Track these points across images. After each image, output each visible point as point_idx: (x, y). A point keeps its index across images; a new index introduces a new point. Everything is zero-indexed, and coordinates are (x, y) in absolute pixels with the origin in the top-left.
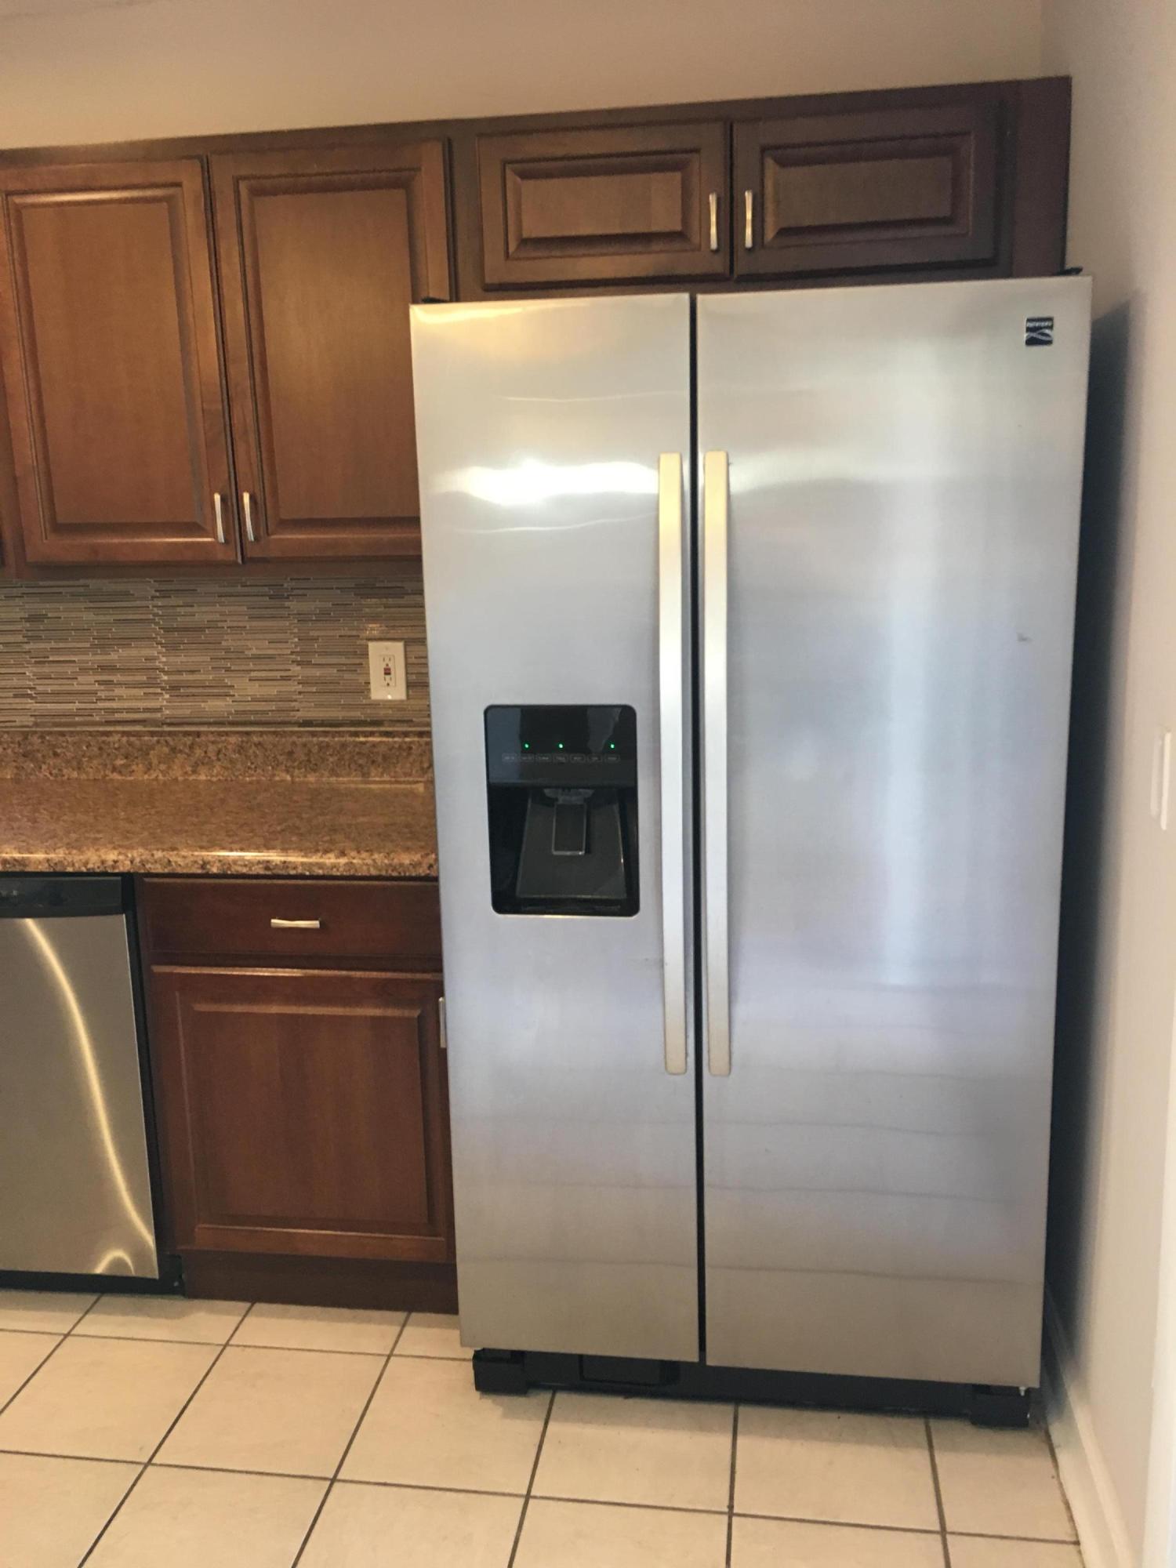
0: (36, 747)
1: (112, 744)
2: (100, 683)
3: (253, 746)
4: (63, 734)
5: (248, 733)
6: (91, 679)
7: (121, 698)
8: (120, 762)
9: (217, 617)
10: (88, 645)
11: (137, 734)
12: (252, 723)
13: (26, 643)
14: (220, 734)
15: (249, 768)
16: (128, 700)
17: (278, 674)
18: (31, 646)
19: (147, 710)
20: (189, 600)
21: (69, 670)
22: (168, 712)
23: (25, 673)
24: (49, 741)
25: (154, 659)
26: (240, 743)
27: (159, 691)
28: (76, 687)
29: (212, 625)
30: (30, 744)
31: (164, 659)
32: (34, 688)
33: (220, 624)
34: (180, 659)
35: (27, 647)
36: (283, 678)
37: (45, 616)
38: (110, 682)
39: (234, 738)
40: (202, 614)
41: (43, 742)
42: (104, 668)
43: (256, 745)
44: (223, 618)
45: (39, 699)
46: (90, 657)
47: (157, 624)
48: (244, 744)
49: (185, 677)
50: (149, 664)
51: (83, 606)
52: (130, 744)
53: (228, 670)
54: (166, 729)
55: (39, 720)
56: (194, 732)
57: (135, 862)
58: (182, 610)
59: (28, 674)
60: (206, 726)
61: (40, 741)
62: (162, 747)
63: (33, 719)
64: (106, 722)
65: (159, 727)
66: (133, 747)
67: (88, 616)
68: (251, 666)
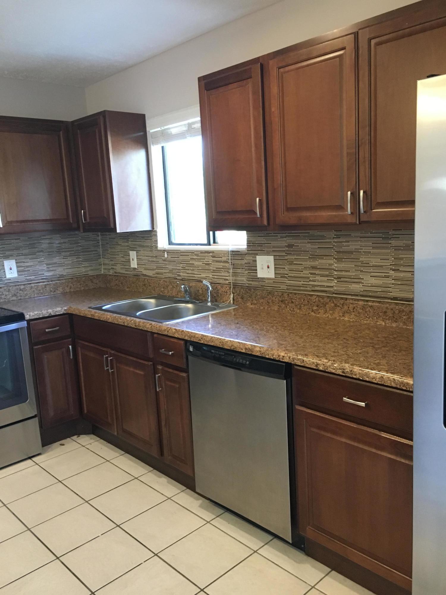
0: (286, 299)
1: (312, 300)
2: (311, 274)
3: (369, 307)
4: (295, 294)
5: (367, 301)
6: (308, 272)
7: (318, 281)
8: (315, 308)
9: (359, 247)
10: (308, 258)
11: (323, 297)
12: (370, 297)
13: (286, 256)
14: (355, 300)
15: (366, 317)
16: (321, 282)
17: (383, 274)
18: (288, 257)
19: (328, 287)
20: (347, 239)
21: (300, 268)
22: (335, 288)
23: (285, 268)
24: (290, 296)
25: (333, 264)
26: (363, 306)
27: (333, 279)
28: (302, 275)
29: (357, 251)
30: (284, 297)
31: (336, 265)
32: (288, 274)
33: (360, 250)
34: (342, 265)
35: (286, 258)
36: (385, 277)
37: (293, 245)
38: (315, 274)
39: (361, 303)
40: (353, 246)
41: (288, 297)
42: (314, 268)
43: (370, 307)
44: (361, 248)
45: (289, 279)
46: (308, 263)
47: (334, 250)
48: (365, 306)
49: (344, 273)
50: (330, 267)
51: (306, 241)
52: (319, 301)
53: (362, 271)
54: (334, 295)
55: (288, 288)
56: (345, 298)
57: (290, 358)
58: (345, 244)
59: (286, 268)
60: (350, 296)
61: (287, 296)
62: (331, 303)
63: (286, 287)
64: (312, 290)
65: (332, 294)
66: (320, 302)
67: (309, 245)
68: (372, 270)
